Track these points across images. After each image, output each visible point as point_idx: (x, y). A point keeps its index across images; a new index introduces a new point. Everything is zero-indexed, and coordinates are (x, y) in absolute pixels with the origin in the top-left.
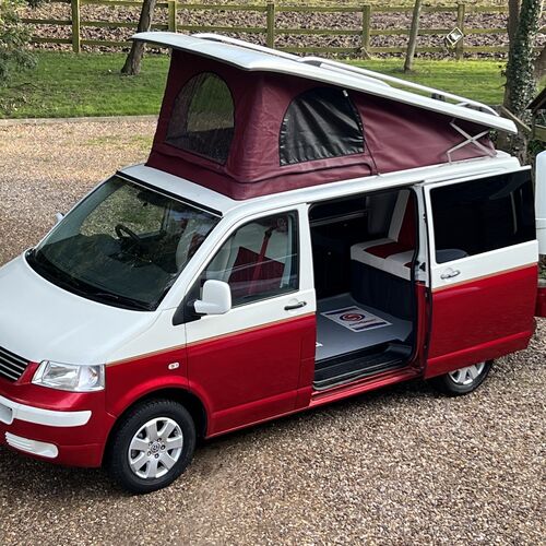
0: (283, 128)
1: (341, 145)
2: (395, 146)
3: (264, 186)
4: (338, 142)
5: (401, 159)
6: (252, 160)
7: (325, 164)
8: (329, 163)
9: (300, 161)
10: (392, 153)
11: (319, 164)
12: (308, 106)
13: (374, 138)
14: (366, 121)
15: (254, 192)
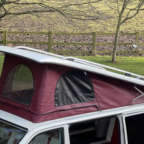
0: (56, 89)
1: (84, 97)
2: (109, 98)
3: (48, 116)
4: (82, 96)
5: (111, 103)
6: (42, 104)
7: (76, 106)
8: (78, 105)
9: (64, 104)
10: (107, 101)
11: (73, 106)
12: (68, 79)
13: (99, 94)
14: (95, 86)
15: (43, 119)
